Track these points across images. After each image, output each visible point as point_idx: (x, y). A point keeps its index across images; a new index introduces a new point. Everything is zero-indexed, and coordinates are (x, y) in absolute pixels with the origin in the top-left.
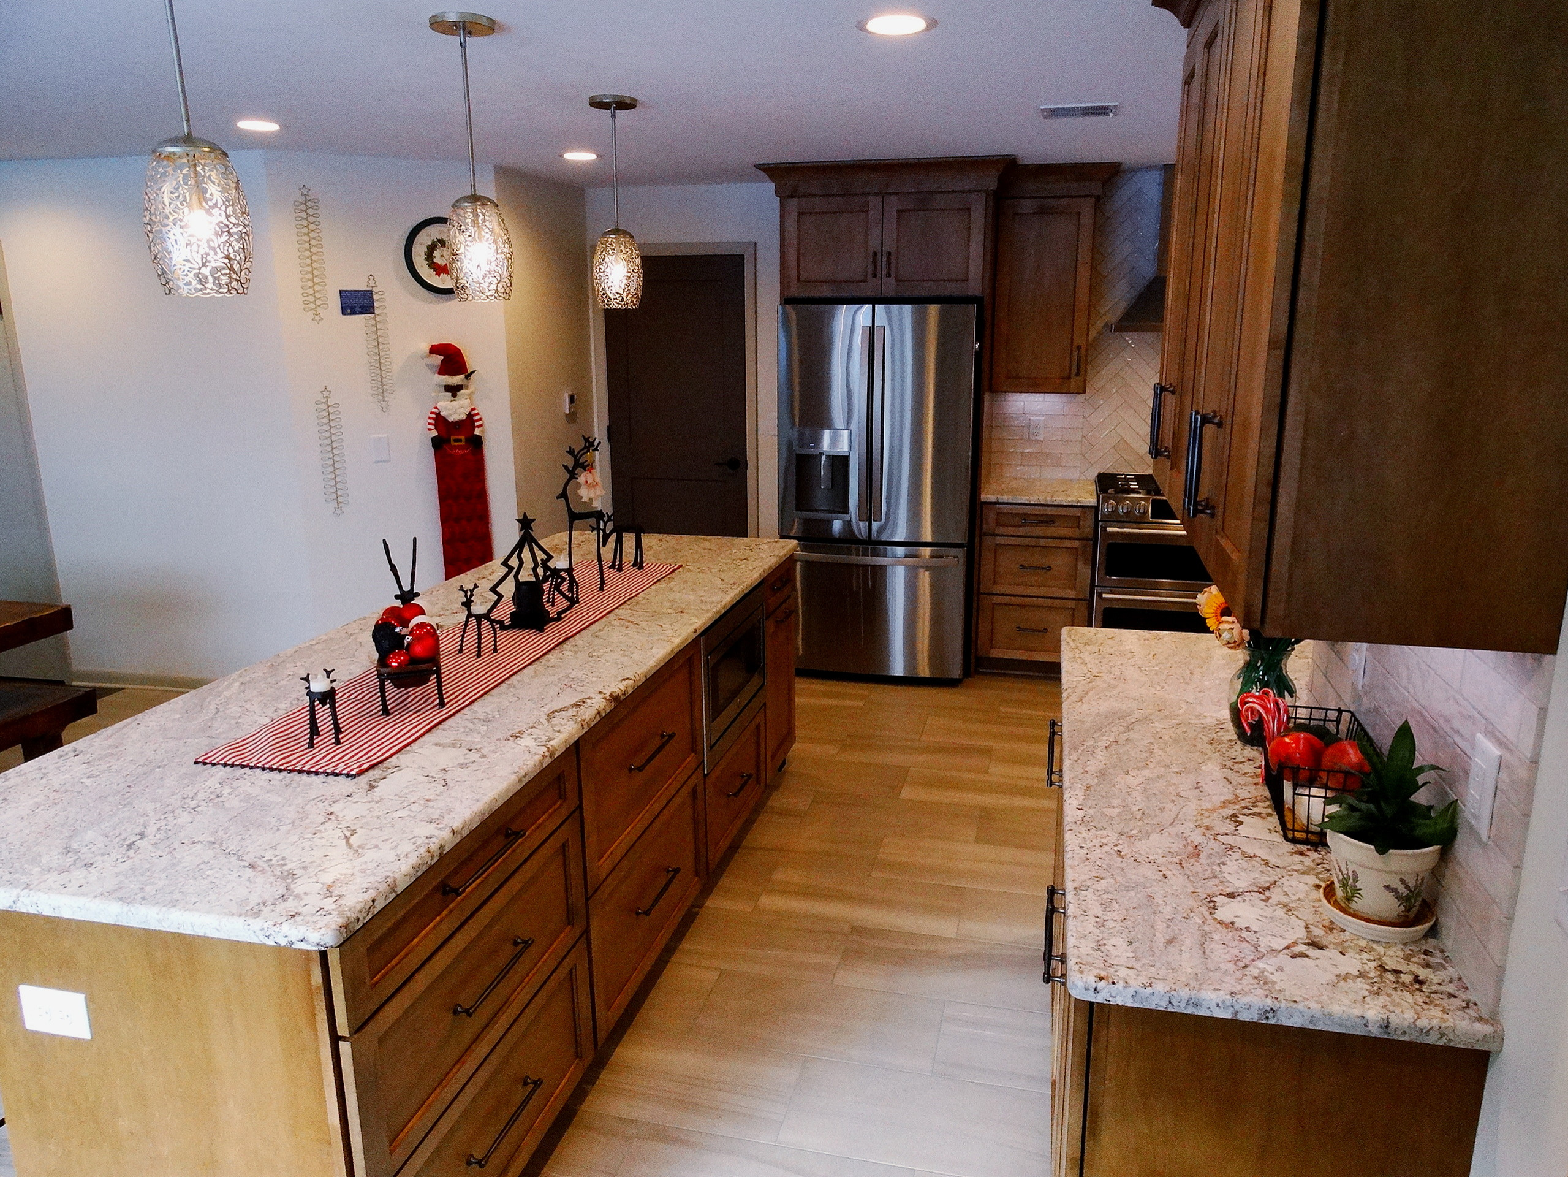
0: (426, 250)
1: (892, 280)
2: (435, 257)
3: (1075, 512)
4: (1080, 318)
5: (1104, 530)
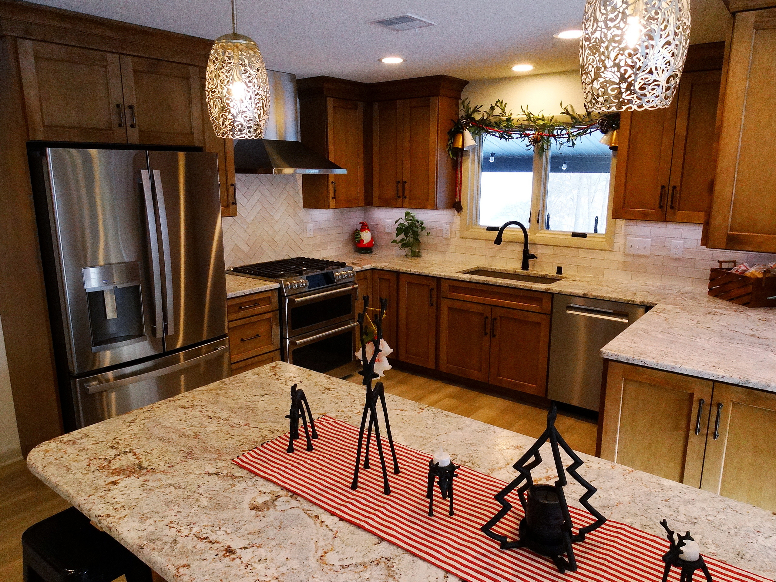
3: (269, 295)
4: (231, 166)
5: (292, 301)
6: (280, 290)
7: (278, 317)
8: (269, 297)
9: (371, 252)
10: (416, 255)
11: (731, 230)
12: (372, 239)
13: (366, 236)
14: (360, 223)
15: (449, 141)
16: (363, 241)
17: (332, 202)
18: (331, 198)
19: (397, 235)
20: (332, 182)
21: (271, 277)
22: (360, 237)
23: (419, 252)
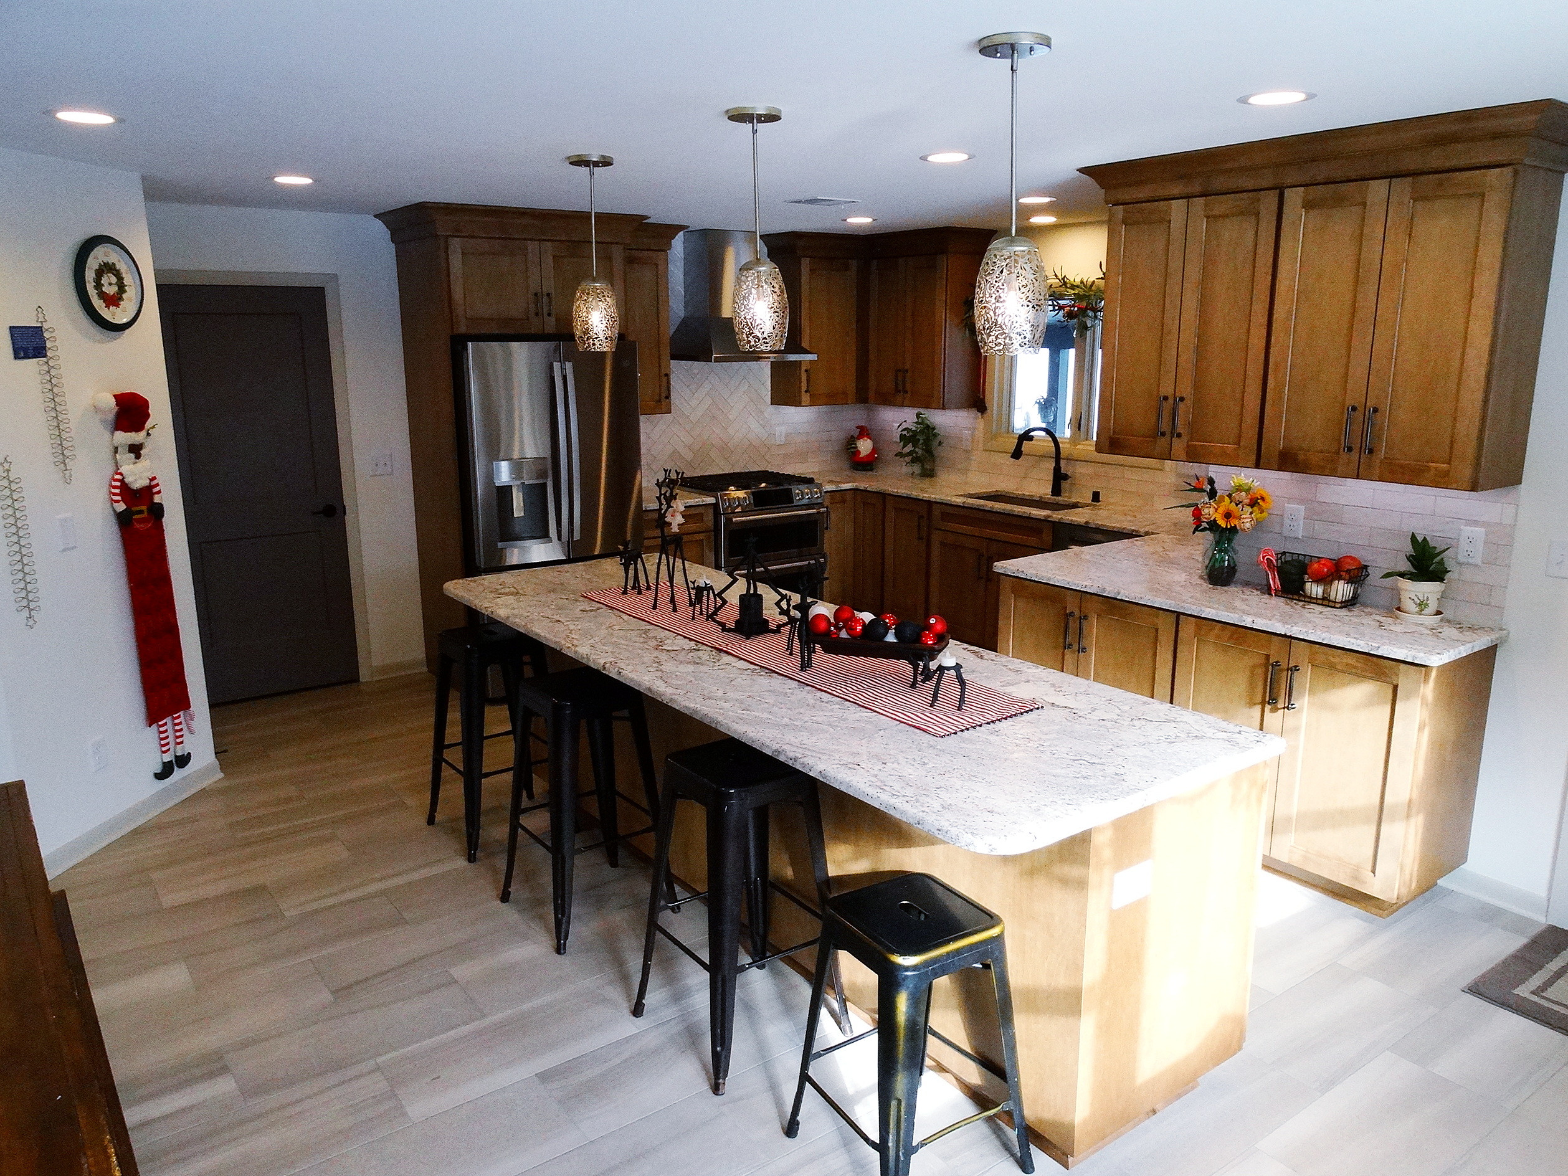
0: (94, 276)
1: (553, 319)
2: (103, 285)
3: (701, 510)
4: (666, 351)
5: (729, 521)
6: (715, 506)
7: (712, 538)
8: (702, 514)
9: (872, 470)
10: (928, 474)
11: (1114, 432)
12: (874, 450)
13: (865, 446)
14: (857, 427)
15: (966, 314)
16: (860, 452)
17: (806, 398)
18: (803, 393)
19: (904, 446)
20: (806, 371)
21: (706, 490)
22: (856, 447)
23: (932, 470)
